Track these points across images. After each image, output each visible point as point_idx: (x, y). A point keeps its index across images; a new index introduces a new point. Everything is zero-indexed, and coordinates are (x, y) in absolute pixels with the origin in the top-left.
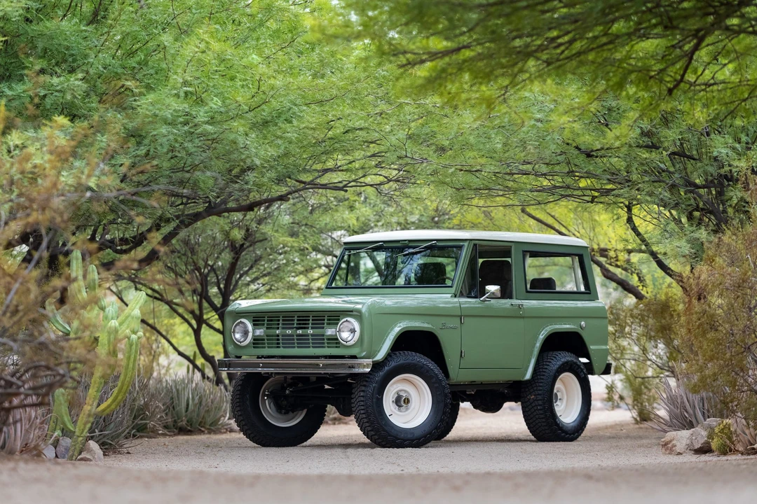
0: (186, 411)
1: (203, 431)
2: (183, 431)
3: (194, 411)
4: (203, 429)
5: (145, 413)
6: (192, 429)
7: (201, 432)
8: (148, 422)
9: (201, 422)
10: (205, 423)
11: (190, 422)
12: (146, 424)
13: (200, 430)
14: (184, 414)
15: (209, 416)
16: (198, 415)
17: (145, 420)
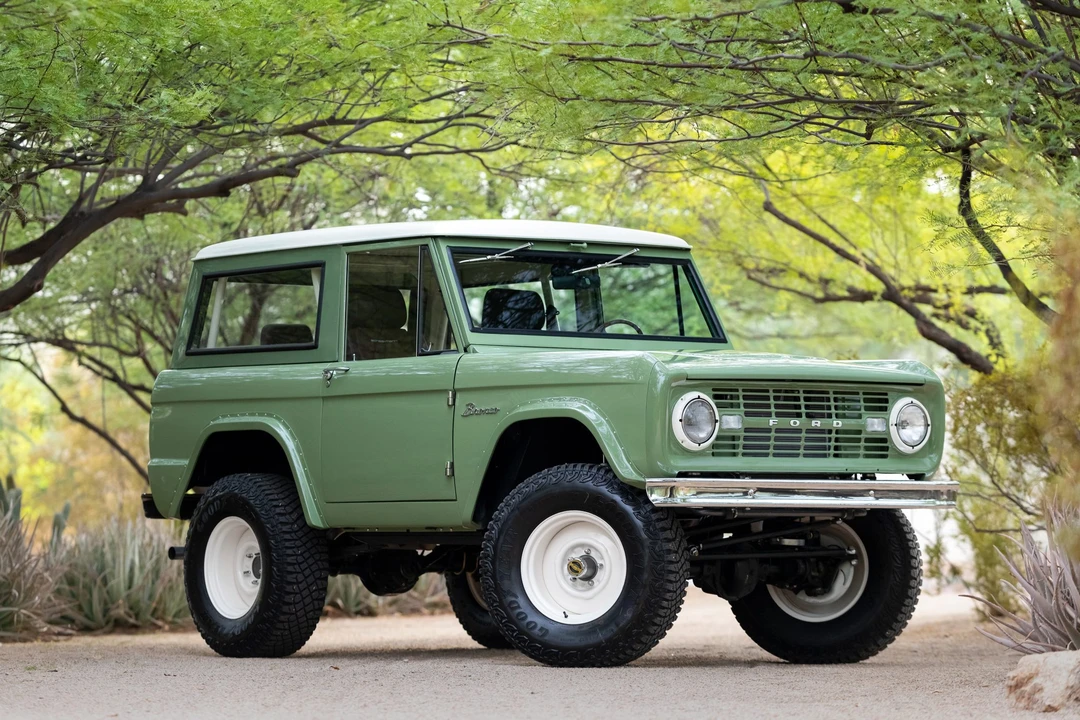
0: (130, 587)
1: (160, 628)
2: (120, 626)
3: (142, 587)
4: (160, 623)
5: (10, 593)
6: (139, 623)
7: (154, 628)
8: (16, 609)
9: (155, 610)
10: (164, 612)
11: (134, 609)
12: (12, 614)
13: (154, 625)
14: (124, 594)
15: (173, 599)
16: (151, 597)
17: (10, 605)
